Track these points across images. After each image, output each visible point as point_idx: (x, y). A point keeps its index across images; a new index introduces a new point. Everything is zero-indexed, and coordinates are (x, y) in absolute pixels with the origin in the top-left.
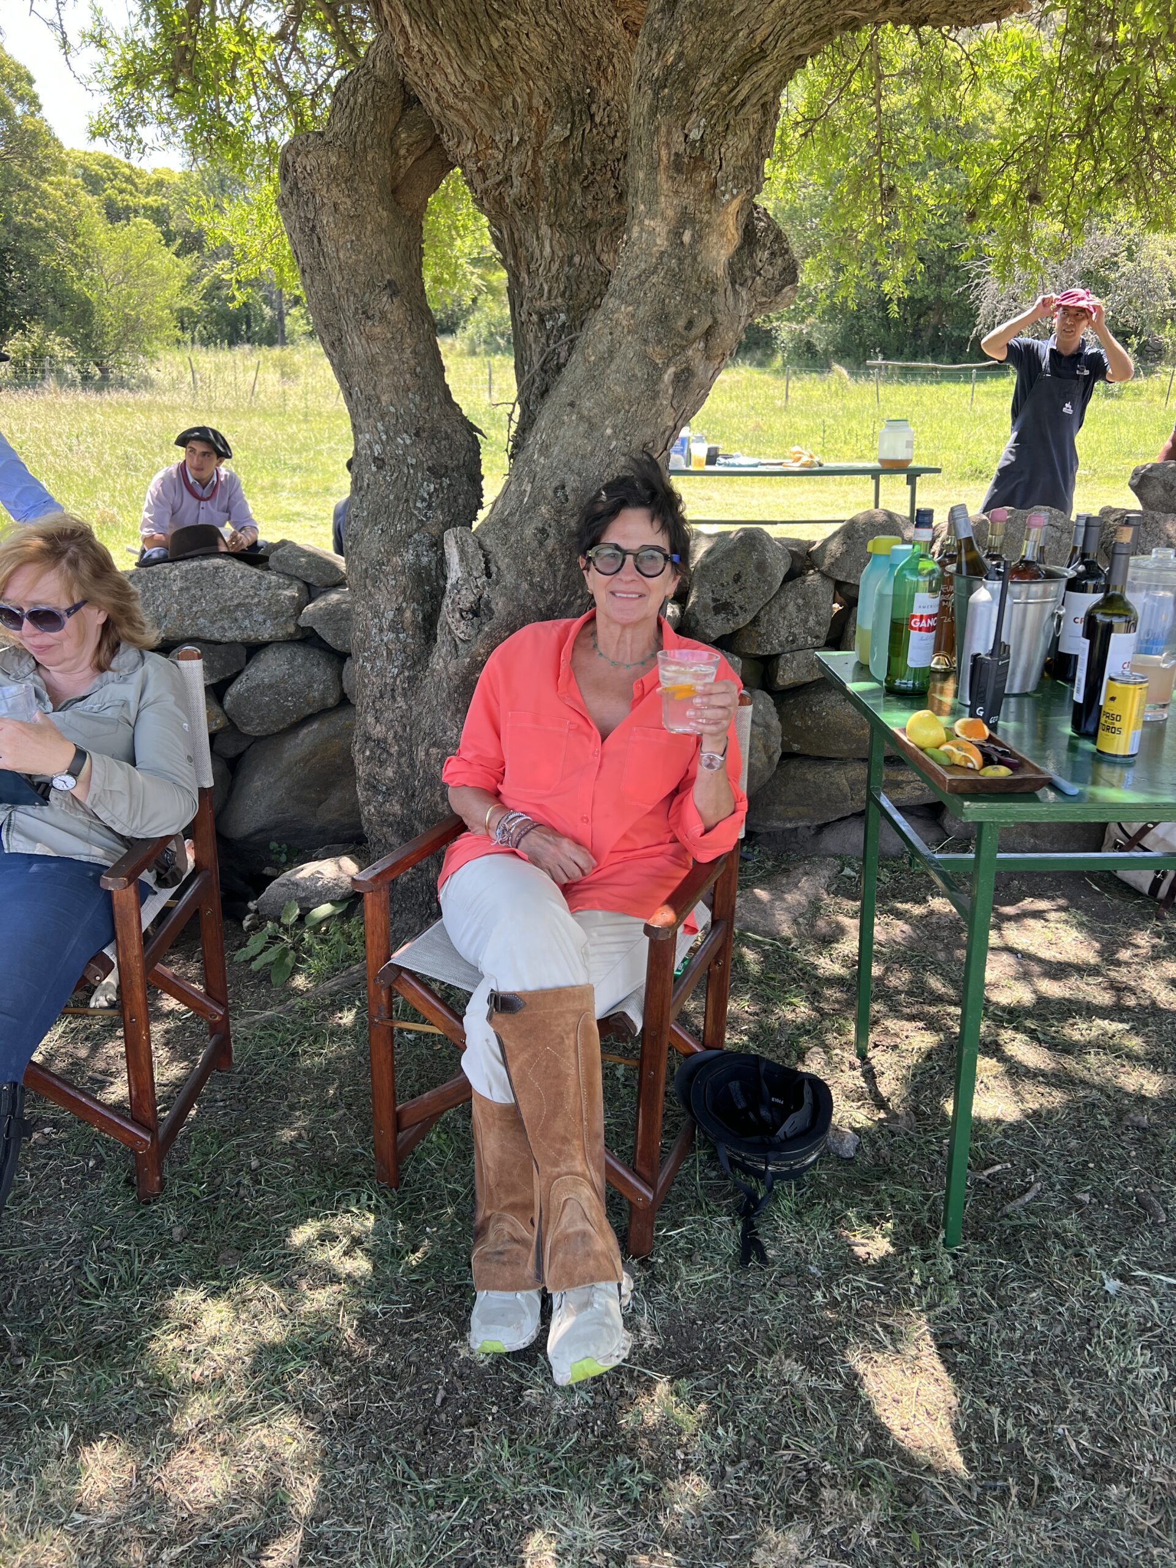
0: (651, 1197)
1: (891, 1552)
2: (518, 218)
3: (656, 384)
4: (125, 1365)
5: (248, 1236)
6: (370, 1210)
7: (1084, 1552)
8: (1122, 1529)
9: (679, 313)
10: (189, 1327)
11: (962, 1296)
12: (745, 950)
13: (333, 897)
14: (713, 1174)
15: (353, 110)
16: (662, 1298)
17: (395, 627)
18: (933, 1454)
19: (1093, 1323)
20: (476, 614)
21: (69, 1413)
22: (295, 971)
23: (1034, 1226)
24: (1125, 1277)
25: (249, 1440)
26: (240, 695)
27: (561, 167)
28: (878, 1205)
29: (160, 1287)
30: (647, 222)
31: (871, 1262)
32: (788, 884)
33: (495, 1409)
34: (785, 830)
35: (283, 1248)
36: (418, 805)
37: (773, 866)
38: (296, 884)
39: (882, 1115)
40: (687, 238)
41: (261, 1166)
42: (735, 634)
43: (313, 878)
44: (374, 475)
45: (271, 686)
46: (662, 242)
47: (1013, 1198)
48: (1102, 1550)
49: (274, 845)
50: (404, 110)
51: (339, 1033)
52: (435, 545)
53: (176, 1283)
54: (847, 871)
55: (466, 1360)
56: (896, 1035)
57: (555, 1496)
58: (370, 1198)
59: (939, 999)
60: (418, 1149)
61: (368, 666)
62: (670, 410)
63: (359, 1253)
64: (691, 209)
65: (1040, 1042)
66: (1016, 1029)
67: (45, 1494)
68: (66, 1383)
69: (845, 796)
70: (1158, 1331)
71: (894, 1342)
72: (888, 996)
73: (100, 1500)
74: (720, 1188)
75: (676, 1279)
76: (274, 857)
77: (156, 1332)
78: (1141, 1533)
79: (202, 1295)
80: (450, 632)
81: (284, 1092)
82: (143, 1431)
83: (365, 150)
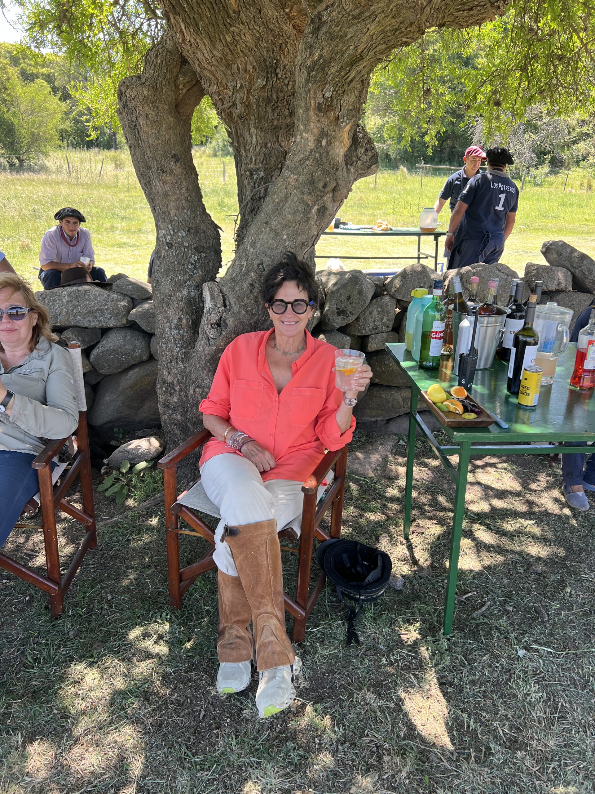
0: (304, 614)
1: (415, 786)
2: (240, 123)
3: (308, 214)
4: (48, 702)
5: (107, 635)
6: (167, 621)
7: (504, 784)
8: (523, 773)
9: (320, 180)
10: (79, 682)
11: (451, 659)
12: (351, 483)
13: (147, 458)
14: (334, 599)
15: (155, 66)
16: (309, 663)
17: (177, 327)
18: (436, 737)
19: (512, 672)
20: (219, 325)
21: (21, 727)
22: (128, 497)
23: (486, 623)
24: (527, 649)
25: (110, 738)
26: (98, 355)
27: (261, 100)
28: (413, 614)
29: (64, 662)
30: (304, 134)
31: (409, 643)
32: (372, 449)
33: (228, 720)
34: (371, 422)
35: (125, 641)
36: (189, 416)
37: (365, 440)
38: (128, 452)
39: (416, 568)
40: (324, 143)
41: (113, 598)
42: (348, 325)
43: (137, 449)
44: (167, 251)
45: (114, 350)
46: (311, 145)
47: (476, 609)
48: (513, 783)
49: (116, 429)
50: (181, 66)
51: (150, 529)
52: (198, 286)
53: (72, 659)
54: (401, 442)
55: (215, 696)
56: (423, 527)
57: (258, 763)
58: (167, 615)
59: (443, 509)
60: (190, 589)
61: (164, 346)
62: (315, 226)
63: (162, 642)
64: (326, 130)
65: (491, 530)
66: (480, 524)
67: (10, 768)
68: (18, 712)
69: (401, 405)
70: (542, 675)
71: (419, 682)
72: (419, 506)
73: (37, 770)
74: (337, 607)
75: (316, 653)
76: (116, 435)
77: (62, 685)
78: (531, 774)
79: (85, 666)
80: (206, 333)
81: (123, 559)
82: (57, 735)
83: (162, 87)
